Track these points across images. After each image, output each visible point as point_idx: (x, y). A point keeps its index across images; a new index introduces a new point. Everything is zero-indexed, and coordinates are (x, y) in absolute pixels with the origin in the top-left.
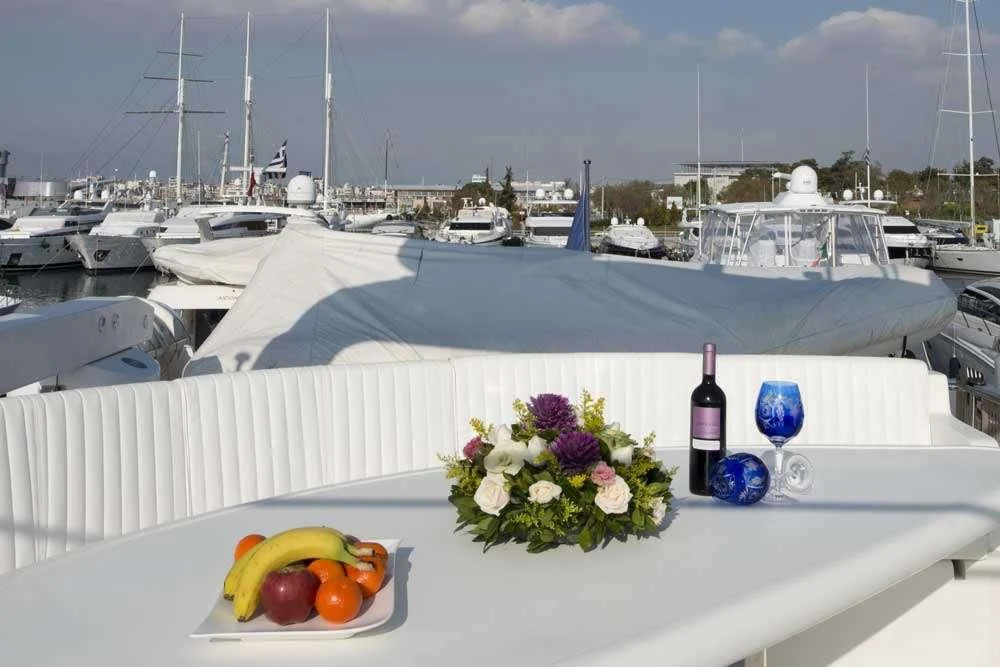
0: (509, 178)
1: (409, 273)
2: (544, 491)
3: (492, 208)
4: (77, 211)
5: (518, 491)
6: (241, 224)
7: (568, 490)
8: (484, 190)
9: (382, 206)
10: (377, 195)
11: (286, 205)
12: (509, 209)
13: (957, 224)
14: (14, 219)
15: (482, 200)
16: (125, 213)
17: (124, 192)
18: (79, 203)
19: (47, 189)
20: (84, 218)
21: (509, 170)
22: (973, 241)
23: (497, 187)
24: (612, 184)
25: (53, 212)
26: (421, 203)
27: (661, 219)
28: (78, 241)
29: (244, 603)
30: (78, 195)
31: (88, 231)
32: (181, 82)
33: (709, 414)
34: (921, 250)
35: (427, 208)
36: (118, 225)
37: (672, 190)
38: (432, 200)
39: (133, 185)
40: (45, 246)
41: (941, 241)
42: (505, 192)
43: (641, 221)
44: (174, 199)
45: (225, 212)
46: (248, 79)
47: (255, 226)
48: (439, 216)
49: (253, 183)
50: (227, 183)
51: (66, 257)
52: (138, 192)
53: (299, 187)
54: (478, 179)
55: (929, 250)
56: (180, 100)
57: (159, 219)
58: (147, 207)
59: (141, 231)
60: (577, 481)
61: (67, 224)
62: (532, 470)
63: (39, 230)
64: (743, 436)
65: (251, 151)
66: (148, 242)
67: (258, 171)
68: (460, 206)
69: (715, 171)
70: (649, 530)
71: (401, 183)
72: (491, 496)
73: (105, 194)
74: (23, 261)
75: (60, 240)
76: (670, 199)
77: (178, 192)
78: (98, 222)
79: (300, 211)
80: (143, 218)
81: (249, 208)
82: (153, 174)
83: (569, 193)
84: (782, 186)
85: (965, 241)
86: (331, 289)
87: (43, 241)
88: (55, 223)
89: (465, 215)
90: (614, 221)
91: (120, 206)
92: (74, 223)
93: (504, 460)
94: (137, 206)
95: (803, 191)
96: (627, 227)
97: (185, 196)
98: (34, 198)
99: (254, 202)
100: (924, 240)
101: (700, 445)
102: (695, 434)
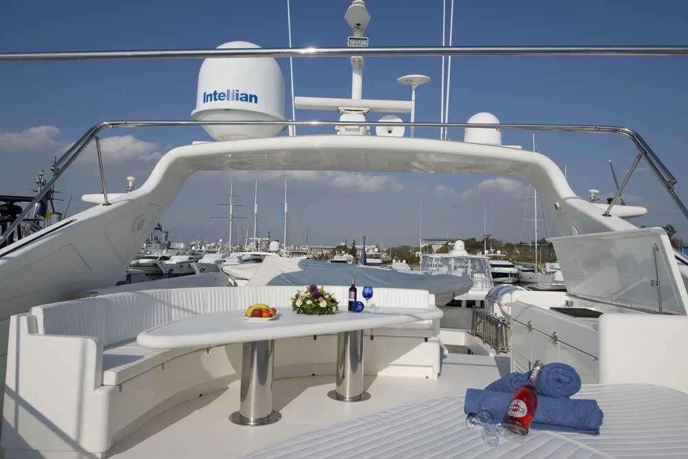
0: (354, 244)
1: (301, 270)
2: (309, 302)
3: (347, 255)
4: (193, 254)
5: (304, 302)
6: (253, 260)
7: (314, 302)
8: (345, 248)
9: (305, 254)
10: (304, 249)
11: (270, 252)
12: (354, 256)
13: (531, 264)
14: (170, 256)
15: (344, 252)
16: (210, 255)
17: (209, 248)
18: (194, 251)
19: (182, 246)
20: (196, 256)
21: (354, 240)
22: (536, 271)
23: (350, 247)
24: (394, 247)
25: (185, 254)
26: (321, 253)
27: (413, 261)
28: (194, 265)
29: (249, 315)
30: (193, 248)
31: (197, 261)
32: (231, 206)
33: (353, 293)
34: (515, 274)
35: (323, 255)
36: (208, 259)
37: (418, 249)
38: (325, 252)
39: (212, 244)
40: (181, 266)
41: (523, 271)
42: (353, 249)
43: (404, 261)
44: (228, 250)
45: (247, 255)
46: (256, 205)
47: (259, 260)
48: (327, 258)
49: (258, 244)
50: (248, 244)
51: (190, 271)
52: (215, 247)
53: (274, 245)
54: (343, 244)
55: (518, 274)
56: (231, 213)
57: (223, 257)
58: (218, 253)
59: (216, 262)
60: (316, 300)
61: (190, 259)
62: (307, 299)
63: (180, 261)
64: (360, 298)
65: (257, 232)
66: (219, 266)
67: (259, 239)
68: (335, 254)
69: (436, 242)
70: (331, 313)
71: (313, 245)
72: (299, 303)
73: (203, 248)
74: (174, 272)
75: (187, 265)
76: (417, 253)
77: (230, 247)
78: (202, 258)
79: (274, 254)
80: (217, 257)
81: (256, 253)
82: (221, 240)
83: (376, 250)
84: (452, 248)
85: (533, 271)
86: (279, 274)
87: (181, 265)
88: (185, 258)
89: (337, 258)
90: (394, 261)
91: (209, 252)
92: (192, 258)
93: (302, 296)
94: (215, 252)
95: (459, 250)
96: (399, 263)
97: (232, 249)
98: (177, 249)
99: (258, 251)
100: (517, 270)
101: (350, 300)
102: (350, 298)
